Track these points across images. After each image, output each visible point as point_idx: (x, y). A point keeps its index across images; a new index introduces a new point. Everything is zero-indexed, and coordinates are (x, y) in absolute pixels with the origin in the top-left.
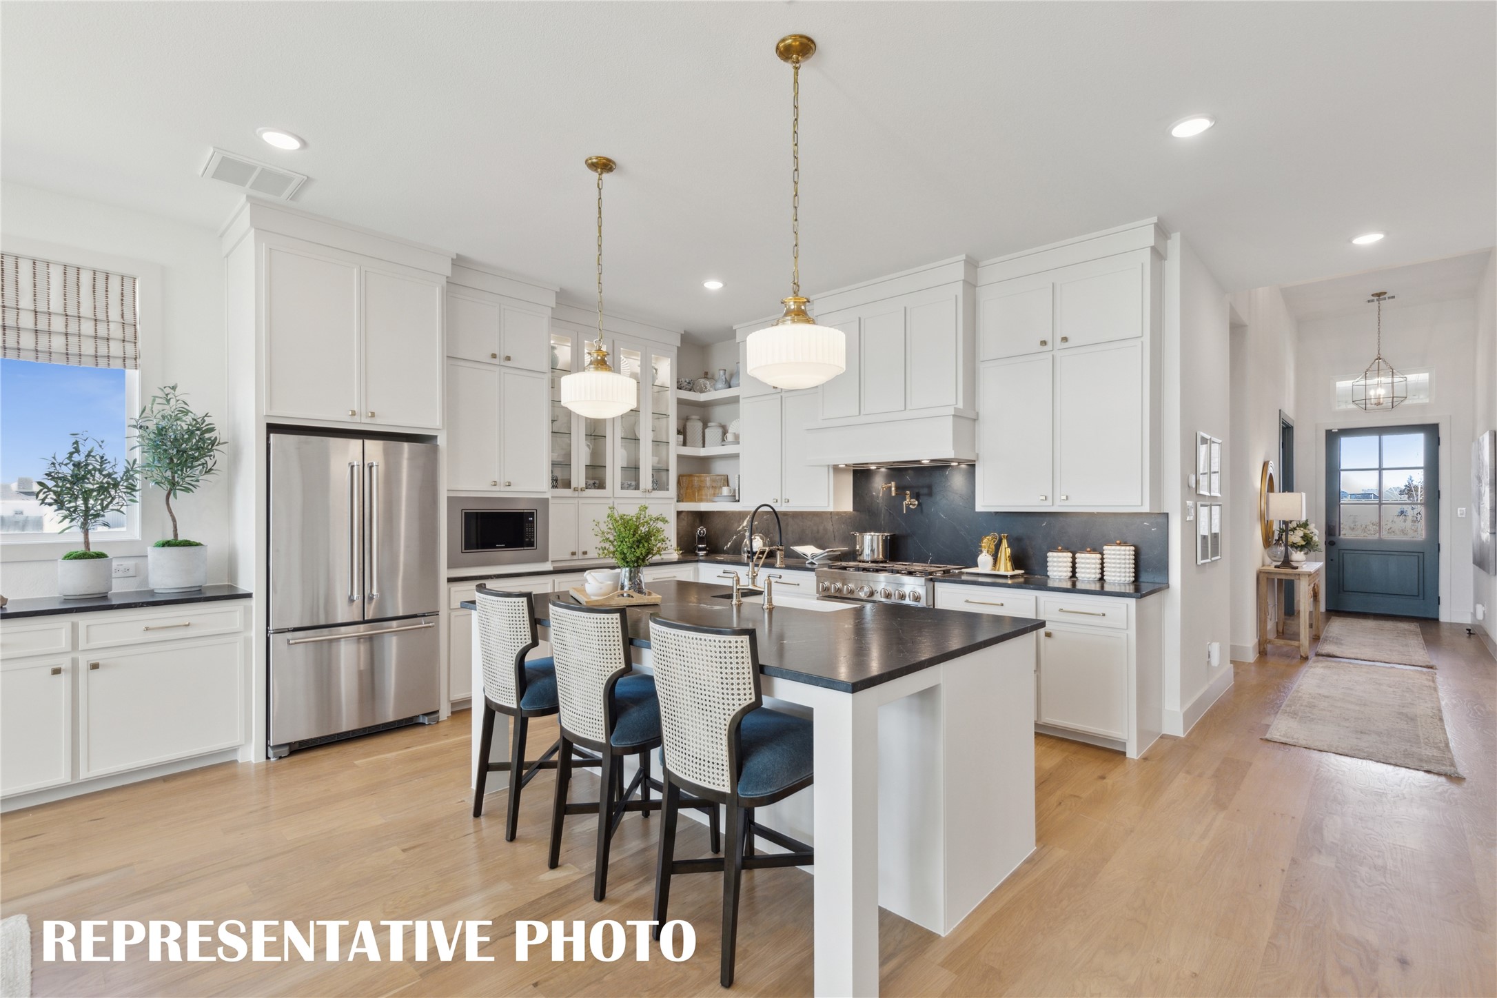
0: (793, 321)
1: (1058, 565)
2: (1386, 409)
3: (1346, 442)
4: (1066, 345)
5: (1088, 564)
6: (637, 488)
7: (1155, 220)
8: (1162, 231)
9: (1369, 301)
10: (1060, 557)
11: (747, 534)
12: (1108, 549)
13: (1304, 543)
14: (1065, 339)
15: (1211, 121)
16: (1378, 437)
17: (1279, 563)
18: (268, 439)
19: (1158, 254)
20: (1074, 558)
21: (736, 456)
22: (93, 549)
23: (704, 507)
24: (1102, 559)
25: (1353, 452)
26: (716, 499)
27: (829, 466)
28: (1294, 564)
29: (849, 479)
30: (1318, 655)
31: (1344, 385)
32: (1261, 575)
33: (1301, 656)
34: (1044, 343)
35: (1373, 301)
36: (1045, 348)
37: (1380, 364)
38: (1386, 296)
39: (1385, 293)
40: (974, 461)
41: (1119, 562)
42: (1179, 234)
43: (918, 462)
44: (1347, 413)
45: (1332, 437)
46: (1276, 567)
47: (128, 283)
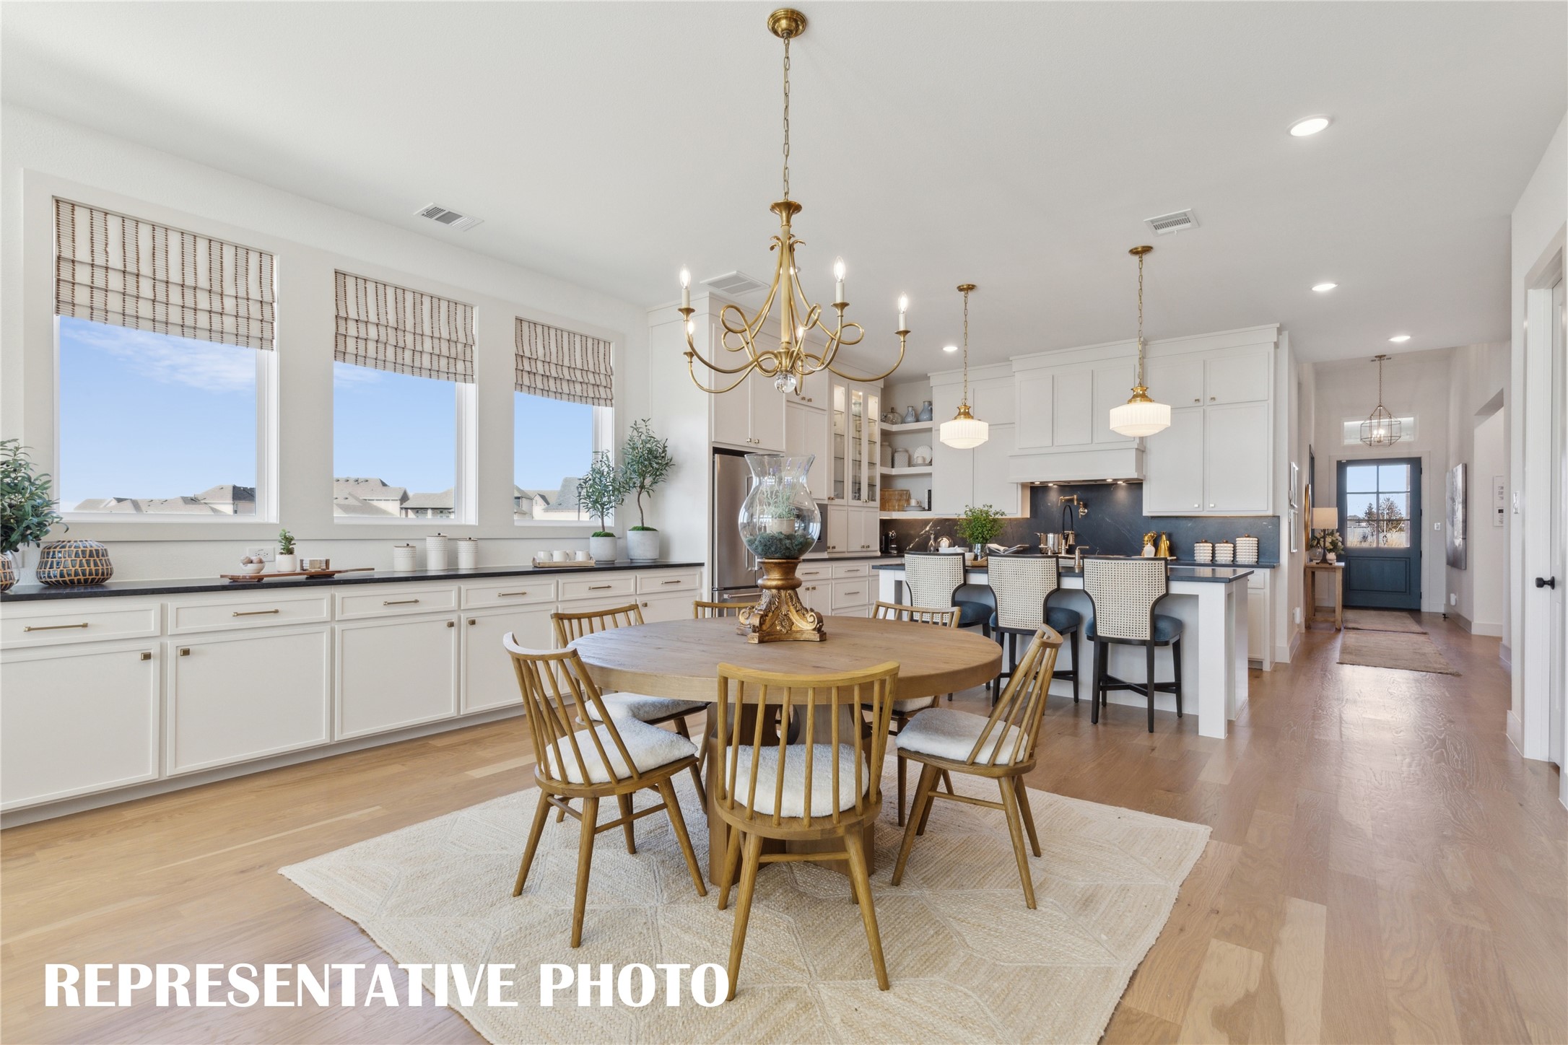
0: (1141, 401)
1: (1202, 552)
2: (1384, 446)
3: (1351, 471)
4: (1214, 403)
5: (1224, 553)
6: (859, 499)
7: (1278, 325)
8: (1280, 331)
9: (1372, 361)
10: (1204, 546)
11: (932, 536)
12: (1240, 541)
13: (1332, 547)
14: (1213, 399)
15: (1336, 284)
16: (1376, 467)
17: (1318, 561)
18: (714, 458)
19: (1276, 345)
20: (1213, 547)
21: (930, 474)
22: (607, 531)
23: (896, 515)
24: (1235, 547)
25: (1357, 478)
26: (908, 509)
27: (1017, 483)
28: (1330, 562)
29: (1028, 493)
30: (1346, 628)
31: (1351, 425)
32: (1307, 569)
33: (1336, 629)
34: (1197, 400)
35: (1375, 360)
36: (1198, 404)
37: (1381, 410)
38: (1385, 358)
39: (1385, 356)
40: (1142, 480)
41: (1247, 549)
42: (1287, 332)
43: (1105, 480)
44: (1353, 447)
45: (1341, 467)
46: (1317, 563)
47: (607, 344)
